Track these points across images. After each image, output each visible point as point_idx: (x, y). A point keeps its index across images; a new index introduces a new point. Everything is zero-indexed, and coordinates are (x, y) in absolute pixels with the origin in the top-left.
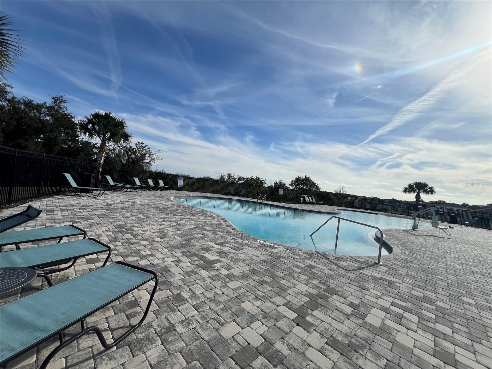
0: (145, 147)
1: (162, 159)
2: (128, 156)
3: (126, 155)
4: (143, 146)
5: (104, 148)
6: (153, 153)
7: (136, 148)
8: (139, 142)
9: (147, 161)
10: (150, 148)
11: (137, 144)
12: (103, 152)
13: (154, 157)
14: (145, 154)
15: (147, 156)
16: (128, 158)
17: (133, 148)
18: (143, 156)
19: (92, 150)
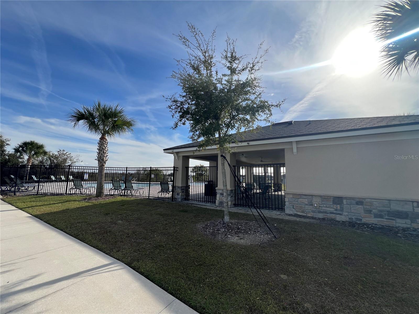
0: (66, 154)
1: (82, 161)
2: (51, 161)
3: (49, 161)
4: (65, 152)
5: (30, 161)
6: (74, 157)
7: (58, 155)
8: (60, 150)
9: (69, 164)
10: (70, 154)
11: (59, 152)
12: (29, 163)
13: (75, 160)
14: (66, 159)
15: (68, 160)
16: (51, 163)
17: (56, 155)
18: (65, 160)
19: (18, 160)
